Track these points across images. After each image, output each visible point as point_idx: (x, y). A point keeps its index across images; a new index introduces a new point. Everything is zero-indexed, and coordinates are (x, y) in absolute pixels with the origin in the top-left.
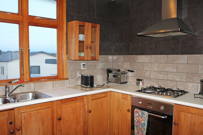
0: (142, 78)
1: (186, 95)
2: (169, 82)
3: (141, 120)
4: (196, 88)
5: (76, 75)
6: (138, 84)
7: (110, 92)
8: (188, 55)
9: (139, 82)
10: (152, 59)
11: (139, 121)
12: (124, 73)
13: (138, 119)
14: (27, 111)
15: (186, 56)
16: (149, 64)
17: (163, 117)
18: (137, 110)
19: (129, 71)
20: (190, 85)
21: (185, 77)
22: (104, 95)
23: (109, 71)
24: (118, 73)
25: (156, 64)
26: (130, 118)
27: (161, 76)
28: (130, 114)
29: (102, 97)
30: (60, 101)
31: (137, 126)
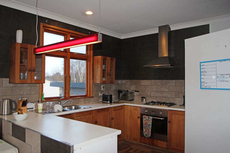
0: (145, 96)
1: (175, 106)
2: (164, 98)
3: (147, 122)
4: (181, 101)
5: (98, 95)
6: (142, 100)
7: (124, 105)
8: (176, 80)
9: (143, 99)
10: (152, 83)
11: (146, 123)
12: (132, 93)
13: (145, 122)
14: (80, 115)
15: (174, 81)
16: (150, 86)
17: (162, 119)
18: (145, 116)
19: (135, 91)
20: (178, 99)
21: (174, 95)
22: (120, 108)
23: (120, 92)
24: (127, 92)
25: (155, 86)
26: (139, 123)
27: (158, 95)
28: (139, 120)
29: (120, 109)
30: (96, 110)
31: (145, 127)
